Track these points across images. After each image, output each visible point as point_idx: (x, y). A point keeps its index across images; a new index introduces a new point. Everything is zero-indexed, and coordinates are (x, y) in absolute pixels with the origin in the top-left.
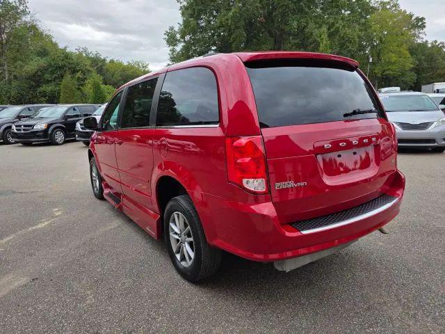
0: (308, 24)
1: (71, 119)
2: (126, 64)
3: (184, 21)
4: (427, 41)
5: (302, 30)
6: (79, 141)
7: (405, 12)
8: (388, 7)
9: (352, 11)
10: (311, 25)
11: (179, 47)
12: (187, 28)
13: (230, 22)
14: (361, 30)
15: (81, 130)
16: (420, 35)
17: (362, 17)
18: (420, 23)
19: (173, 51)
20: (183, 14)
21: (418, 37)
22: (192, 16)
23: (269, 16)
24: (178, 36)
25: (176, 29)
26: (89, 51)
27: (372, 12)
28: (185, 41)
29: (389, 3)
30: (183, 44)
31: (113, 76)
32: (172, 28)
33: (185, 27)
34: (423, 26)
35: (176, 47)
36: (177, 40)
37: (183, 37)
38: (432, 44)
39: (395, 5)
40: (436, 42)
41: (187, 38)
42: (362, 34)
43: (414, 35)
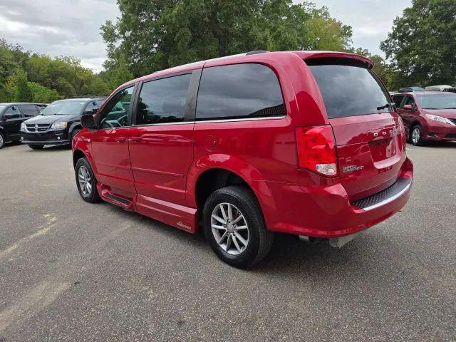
0: (251, 26)
1: (10, 120)
2: (53, 59)
3: (124, 16)
4: (353, 48)
5: (245, 32)
6: (24, 144)
7: (335, 20)
8: (320, 14)
9: (289, 17)
10: (255, 28)
11: (118, 43)
12: (126, 24)
13: (173, 19)
14: (298, 36)
15: (28, 131)
16: (348, 43)
17: (298, 22)
18: (347, 32)
19: (111, 46)
20: (121, 9)
21: (346, 44)
22: (132, 11)
23: (213, 17)
24: (117, 32)
25: (114, 23)
26: (8, 43)
27: (307, 19)
28: (124, 37)
29: (320, 11)
30: (123, 40)
31: (38, 72)
32: (109, 23)
33: (125, 22)
34: (350, 34)
35: (114, 43)
36: (115, 36)
37: (122, 32)
38: (358, 50)
39: (326, 14)
40: (361, 49)
41: (128, 34)
42: (301, 38)
43: (343, 42)
